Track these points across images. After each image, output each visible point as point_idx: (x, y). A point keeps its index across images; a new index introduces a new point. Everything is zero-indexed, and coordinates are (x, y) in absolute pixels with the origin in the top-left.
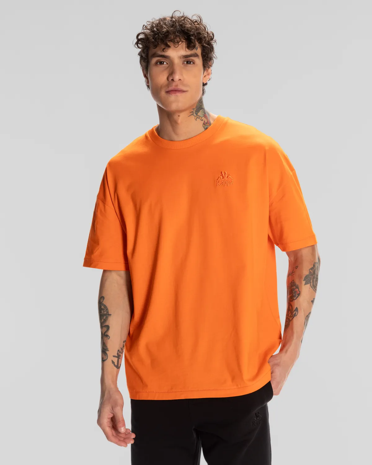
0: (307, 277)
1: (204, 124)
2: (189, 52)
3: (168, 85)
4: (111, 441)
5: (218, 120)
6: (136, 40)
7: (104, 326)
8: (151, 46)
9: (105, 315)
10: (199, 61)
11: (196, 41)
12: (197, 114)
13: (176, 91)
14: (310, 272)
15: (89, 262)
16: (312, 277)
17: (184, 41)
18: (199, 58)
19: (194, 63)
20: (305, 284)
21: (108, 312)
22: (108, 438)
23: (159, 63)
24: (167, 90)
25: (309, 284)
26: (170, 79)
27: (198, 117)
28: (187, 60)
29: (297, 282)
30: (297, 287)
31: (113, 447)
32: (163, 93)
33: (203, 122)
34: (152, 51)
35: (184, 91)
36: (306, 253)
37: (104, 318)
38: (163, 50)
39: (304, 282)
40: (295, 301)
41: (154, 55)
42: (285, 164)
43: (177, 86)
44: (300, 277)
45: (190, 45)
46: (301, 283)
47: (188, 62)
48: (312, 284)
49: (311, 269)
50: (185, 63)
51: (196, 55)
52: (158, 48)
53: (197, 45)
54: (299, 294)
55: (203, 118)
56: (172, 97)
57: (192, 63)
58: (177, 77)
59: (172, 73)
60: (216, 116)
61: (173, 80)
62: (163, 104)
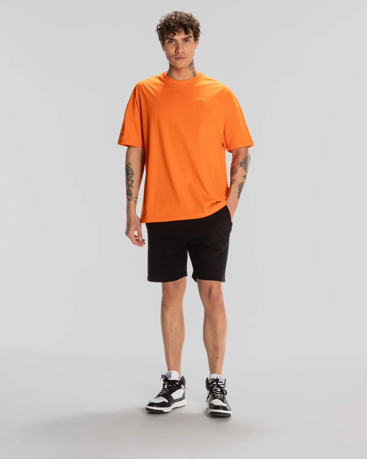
0: (241, 163)
1: (193, 73)
2: (186, 36)
3: (176, 55)
4: (135, 244)
5: (200, 74)
6: (156, 29)
7: (130, 180)
8: (165, 34)
9: (131, 174)
10: (192, 39)
11: (189, 29)
12: (190, 67)
13: (180, 58)
14: (243, 160)
15: (120, 142)
16: (244, 163)
17: (183, 30)
18: (192, 38)
19: (189, 41)
20: (240, 167)
21: (133, 172)
22: (133, 243)
23: (170, 42)
24: (175, 58)
25: (242, 167)
26: (177, 52)
27: (191, 69)
28: (186, 40)
29: (236, 166)
30: (236, 169)
31: (136, 247)
32: (173, 59)
33: (193, 72)
34: (165, 36)
35: (185, 58)
36: (242, 151)
37: (131, 176)
38: (172, 36)
39: (239, 166)
40: (234, 176)
41: (167, 38)
42: (235, 100)
43: (181, 55)
44: (238, 163)
45: (187, 32)
46: (237, 166)
47: (186, 41)
48: (244, 167)
49: (245, 159)
50: (185, 41)
51: (190, 37)
52: (169, 35)
53: (190, 30)
54: (236, 172)
55: (193, 70)
56: (178, 62)
57: (188, 41)
58: (181, 51)
59: (177, 49)
60: (199, 72)
61: (178, 52)
62: (172, 63)
